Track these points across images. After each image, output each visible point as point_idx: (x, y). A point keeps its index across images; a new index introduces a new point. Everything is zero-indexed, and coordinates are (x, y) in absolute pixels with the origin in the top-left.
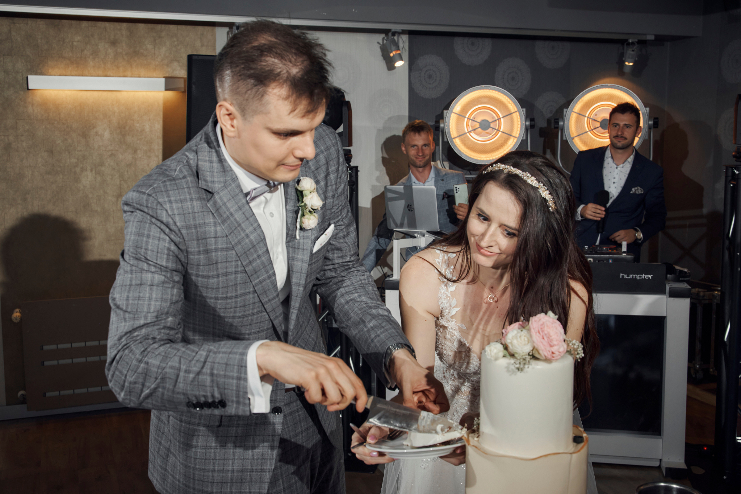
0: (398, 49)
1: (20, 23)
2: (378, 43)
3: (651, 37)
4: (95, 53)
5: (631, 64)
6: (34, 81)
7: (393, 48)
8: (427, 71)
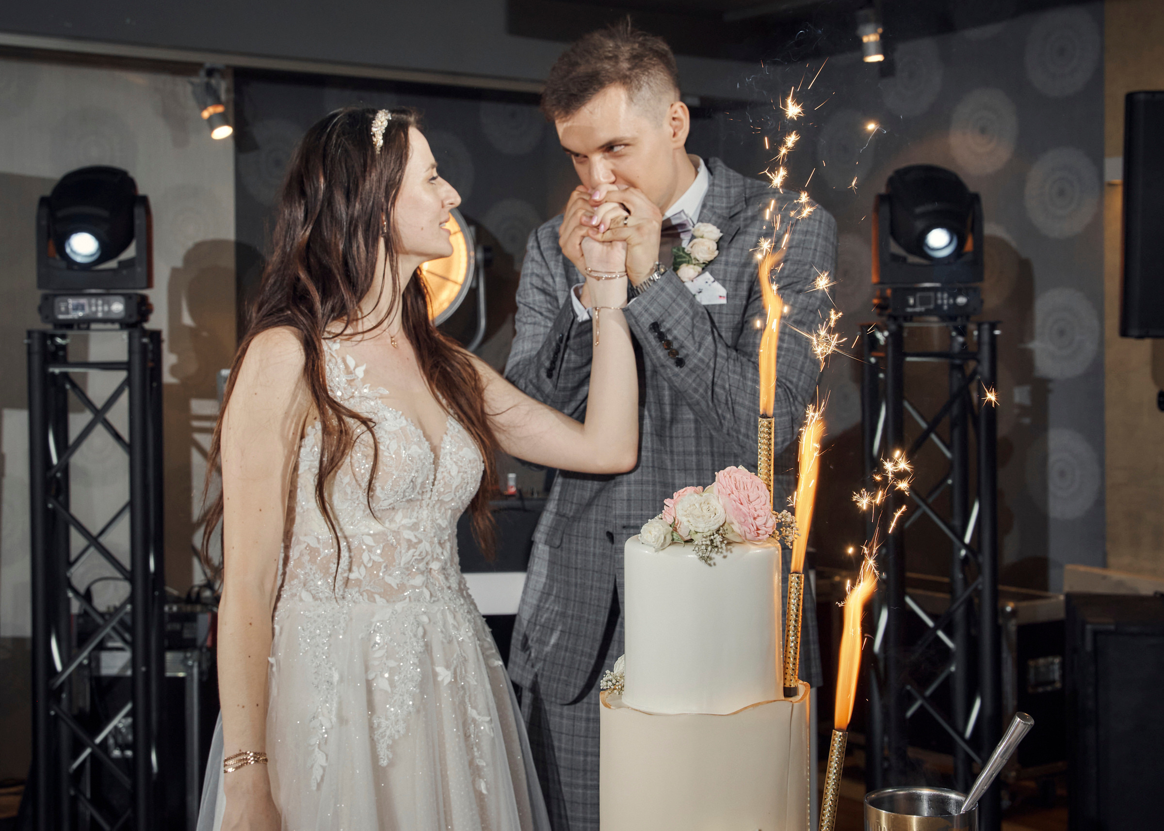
0: (219, 102)
7: (209, 100)
8: (271, 152)
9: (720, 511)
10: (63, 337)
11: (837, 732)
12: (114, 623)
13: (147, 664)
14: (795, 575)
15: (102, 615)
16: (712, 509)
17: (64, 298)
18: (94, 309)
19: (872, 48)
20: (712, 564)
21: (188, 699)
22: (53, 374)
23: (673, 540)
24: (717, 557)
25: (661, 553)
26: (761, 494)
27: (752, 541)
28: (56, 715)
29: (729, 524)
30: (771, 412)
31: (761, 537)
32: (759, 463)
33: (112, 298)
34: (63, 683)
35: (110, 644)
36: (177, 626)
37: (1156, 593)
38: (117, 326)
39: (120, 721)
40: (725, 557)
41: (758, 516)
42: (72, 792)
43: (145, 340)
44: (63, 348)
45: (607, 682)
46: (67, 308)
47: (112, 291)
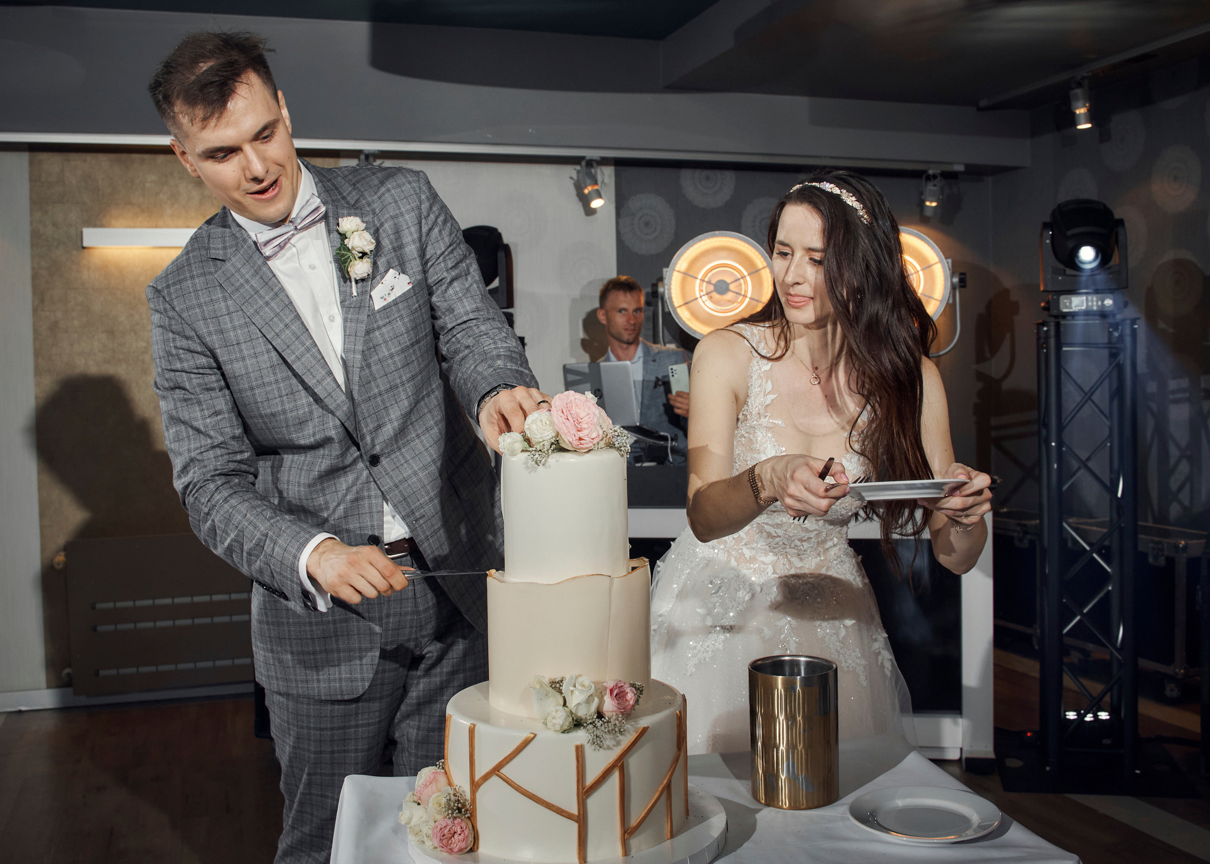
0: (596, 183)
1: (77, 160)
2: (571, 178)
3: (960, 168)
4: (174, 197)
5: (934, 204)
6: (91, 236)
7: (588, 181)
8: (641, 217)
19: (1082, 119)
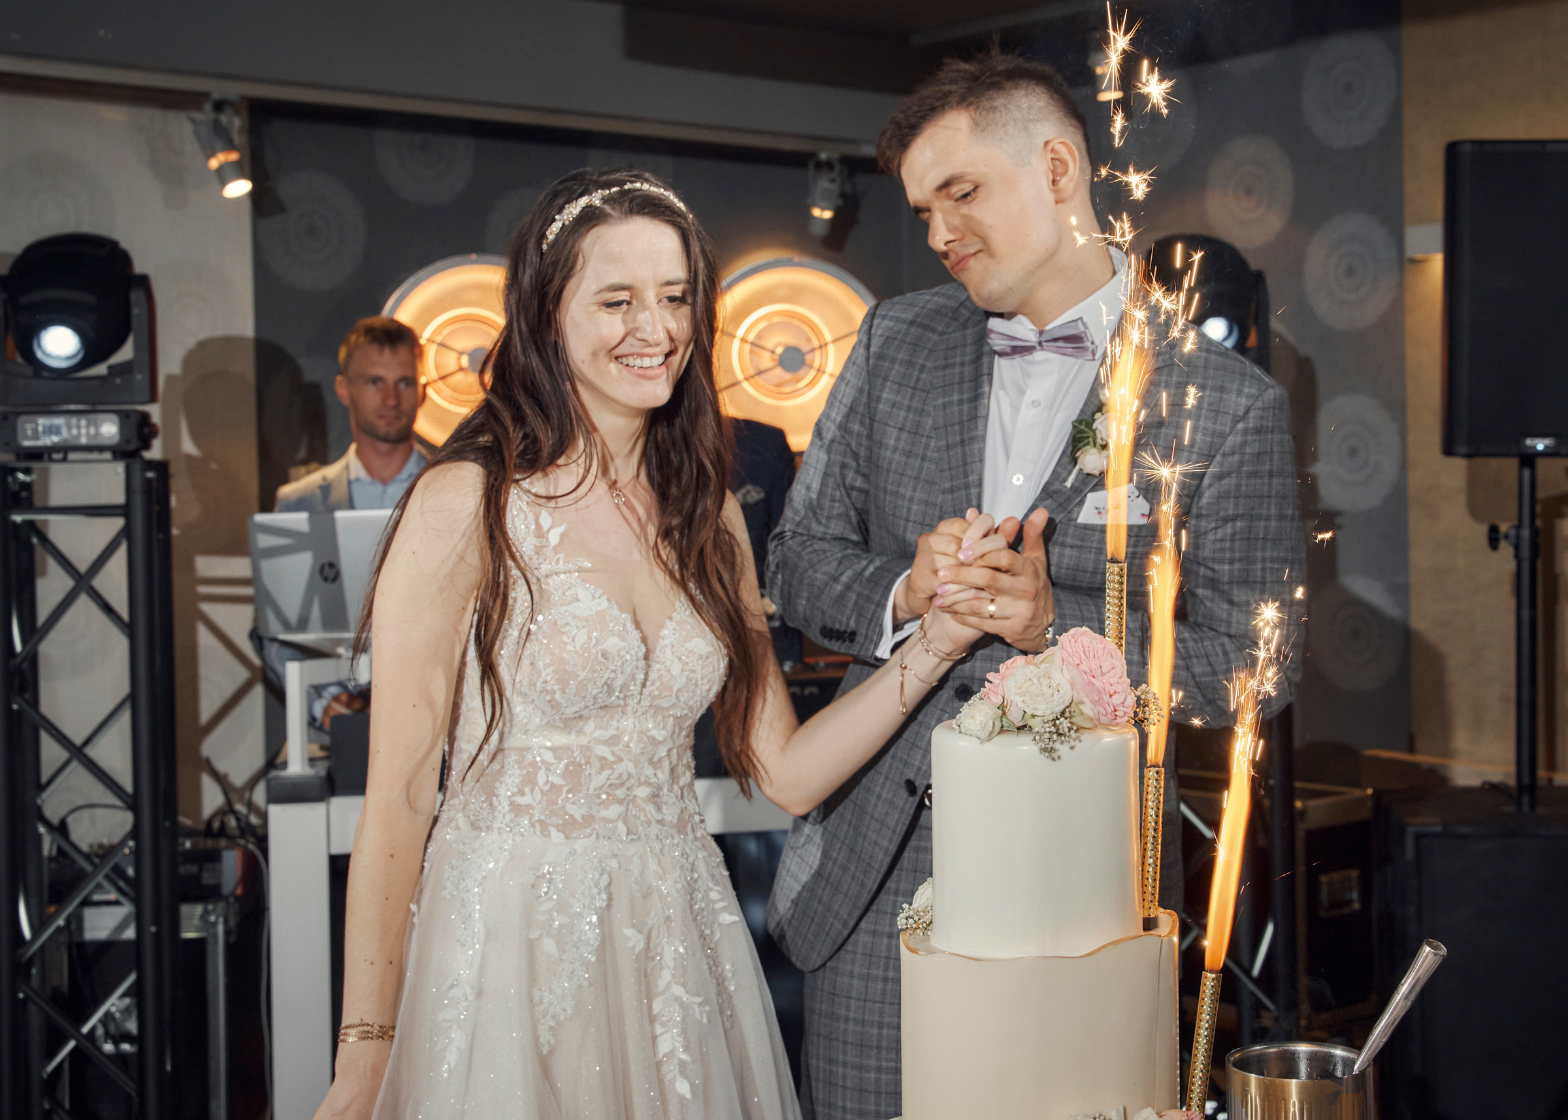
5: (827, 214)
7: (219, 144)
9: (1066, 687)
10: (27, 471)
11: (1209, 975)
12: (107, 870)
13: (157, 922)
14: (1154, 770)
15: (87, 857)
16: (1054, 685)
17: (32, 417)
18: (75, 431)
19: (1108, 82)
20: (1056, 757)
21: (210, 968)
22: (14, 523)
23: (1002, 727)
24: (1062, 749)
25: (987, 745)
26: (1117, 663)
27: (1106, 727)
28: (27, 997)
29: (1076, 704)
30: (1122, 555)
31: (1118, 720)
32: (1107, 622)
33: (102, 416)
34: (34, 954)
35: (97, 897)
36: (193, 869)
37: (1484, 783)
38: (108, 455)
39: (114, 1003)
40: (1072, 748)
41: (1115, 693)
42: (47, 1106)
43: (150, 475)
44: (27, 486)
45: (907, 919)
46: (35, 430)
47: (100, 407)
